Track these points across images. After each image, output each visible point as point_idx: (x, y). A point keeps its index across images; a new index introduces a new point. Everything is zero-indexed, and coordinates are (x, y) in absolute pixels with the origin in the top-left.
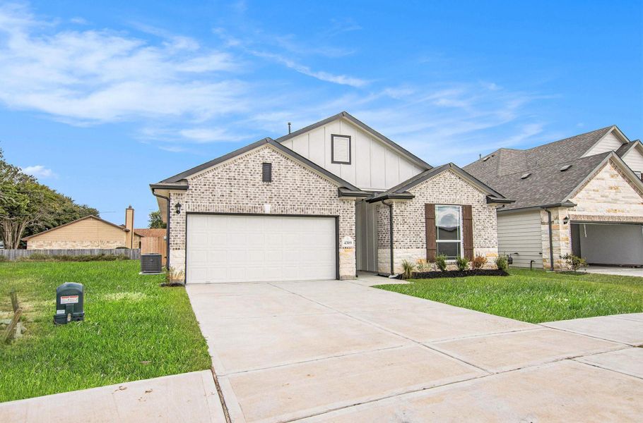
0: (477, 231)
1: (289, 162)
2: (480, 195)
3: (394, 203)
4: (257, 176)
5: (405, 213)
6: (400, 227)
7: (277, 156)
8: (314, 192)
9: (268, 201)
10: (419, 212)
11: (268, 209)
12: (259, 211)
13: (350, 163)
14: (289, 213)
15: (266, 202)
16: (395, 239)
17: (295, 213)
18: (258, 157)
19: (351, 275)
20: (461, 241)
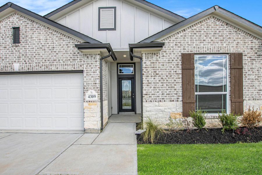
0: (249, 82)
1: (34, 24)
2: (254, 41)
3: (144, 55)
4: (8, 39)
5: (157, 65)
6: (151, 80)
7: (25, 20)
8: (57, 49)
9: (17, 61)
10: (175, 63)
11: (16, 67)
12: (9, 70)
13: (114, 29)
14: (35, 70)
15: (15, 61)
16: (144, 92)
17: (40, 70)
18: (8, 23)
19: (96, 127)
20: (228, 93)
